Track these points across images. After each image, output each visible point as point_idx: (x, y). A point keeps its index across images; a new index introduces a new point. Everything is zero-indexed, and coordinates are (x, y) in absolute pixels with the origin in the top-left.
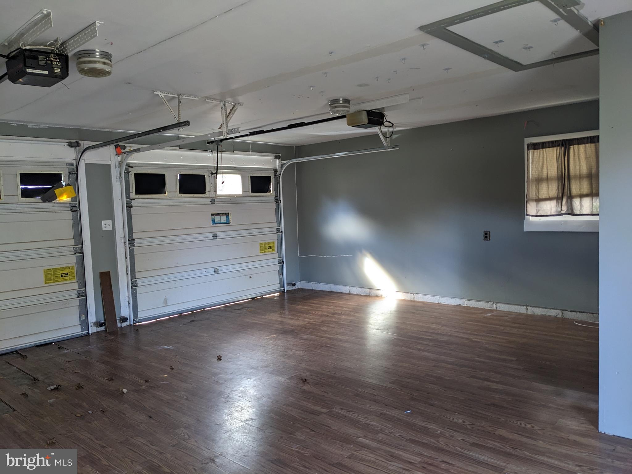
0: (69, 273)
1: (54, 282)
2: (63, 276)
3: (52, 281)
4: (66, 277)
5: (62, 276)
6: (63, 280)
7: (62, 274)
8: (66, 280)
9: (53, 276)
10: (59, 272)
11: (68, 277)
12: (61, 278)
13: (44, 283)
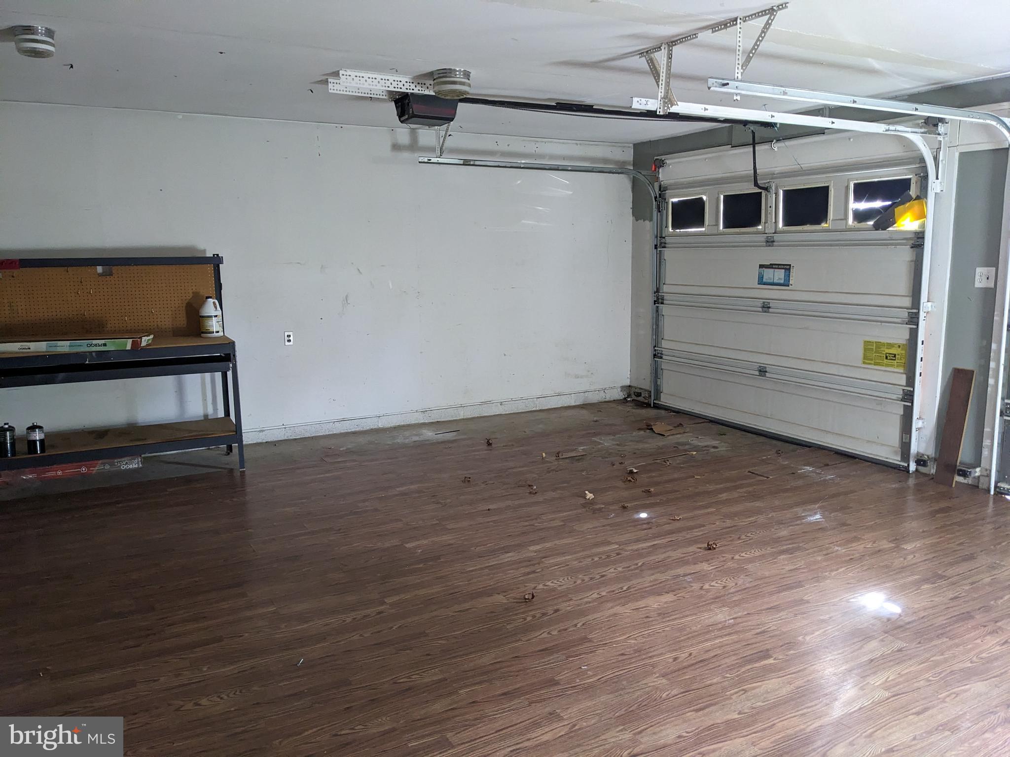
0: (898, 355)
1: (875, 365)
2: (889, 358)
3: (873, 362)
4: (893, 361)
5: (887, 358)
6: (887, 365)
7: (887, 355)
8: (892, 366)
9: (874, 355)
10: (882, 349)
11: (895, 362)
12: (885, 360)
13: (861, 362)
